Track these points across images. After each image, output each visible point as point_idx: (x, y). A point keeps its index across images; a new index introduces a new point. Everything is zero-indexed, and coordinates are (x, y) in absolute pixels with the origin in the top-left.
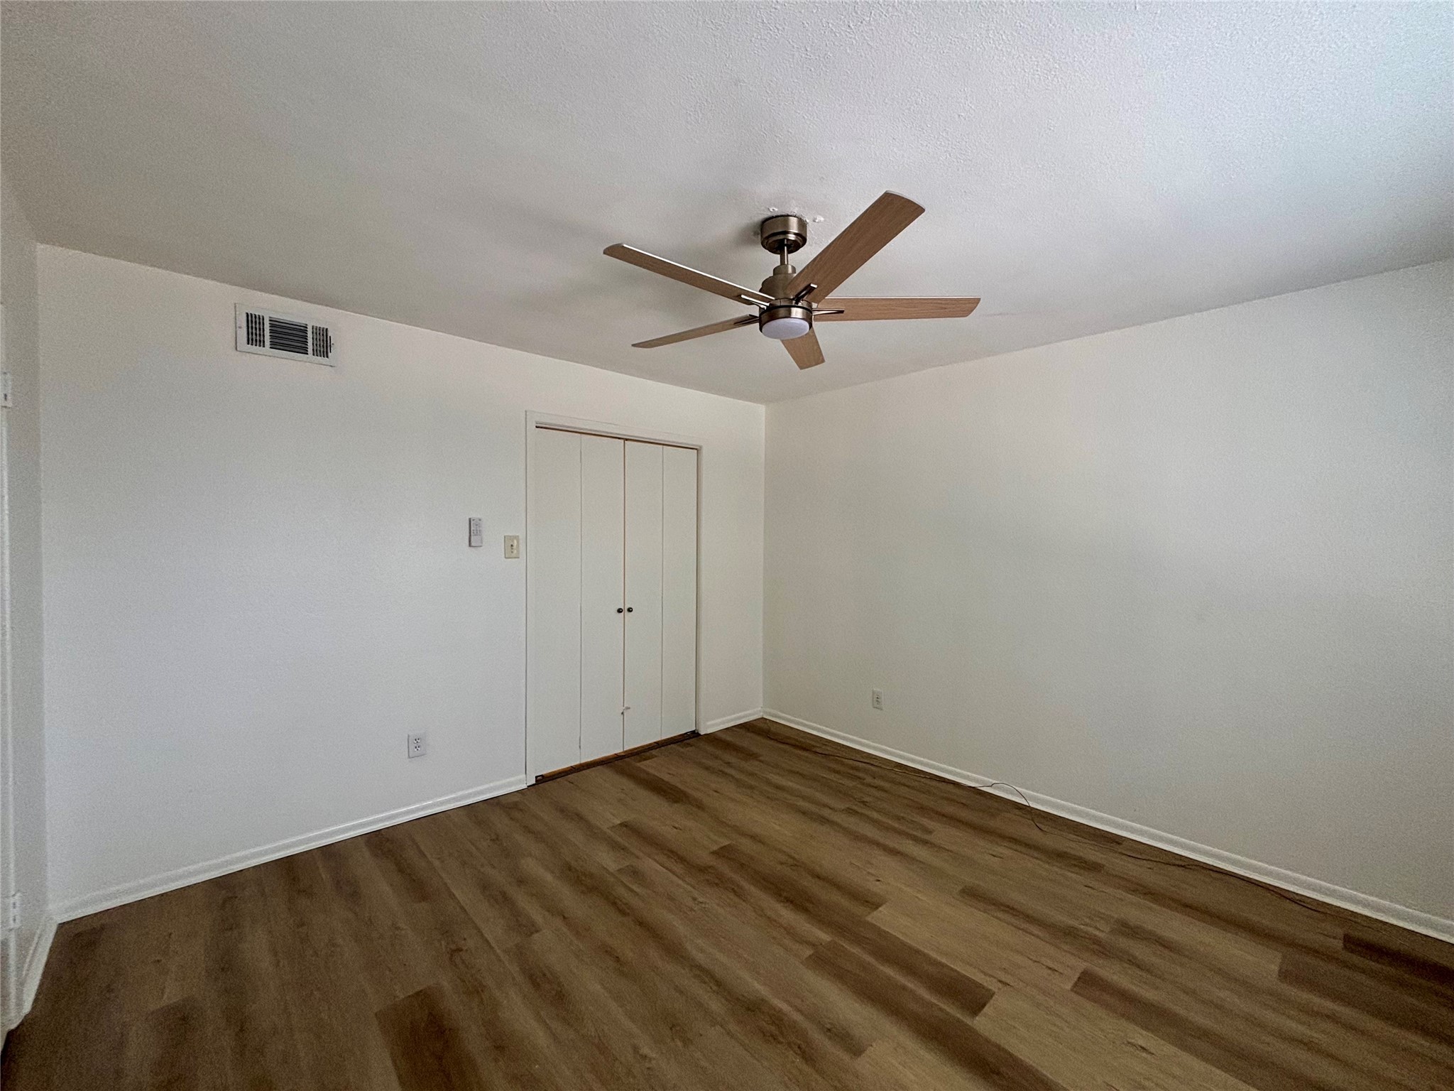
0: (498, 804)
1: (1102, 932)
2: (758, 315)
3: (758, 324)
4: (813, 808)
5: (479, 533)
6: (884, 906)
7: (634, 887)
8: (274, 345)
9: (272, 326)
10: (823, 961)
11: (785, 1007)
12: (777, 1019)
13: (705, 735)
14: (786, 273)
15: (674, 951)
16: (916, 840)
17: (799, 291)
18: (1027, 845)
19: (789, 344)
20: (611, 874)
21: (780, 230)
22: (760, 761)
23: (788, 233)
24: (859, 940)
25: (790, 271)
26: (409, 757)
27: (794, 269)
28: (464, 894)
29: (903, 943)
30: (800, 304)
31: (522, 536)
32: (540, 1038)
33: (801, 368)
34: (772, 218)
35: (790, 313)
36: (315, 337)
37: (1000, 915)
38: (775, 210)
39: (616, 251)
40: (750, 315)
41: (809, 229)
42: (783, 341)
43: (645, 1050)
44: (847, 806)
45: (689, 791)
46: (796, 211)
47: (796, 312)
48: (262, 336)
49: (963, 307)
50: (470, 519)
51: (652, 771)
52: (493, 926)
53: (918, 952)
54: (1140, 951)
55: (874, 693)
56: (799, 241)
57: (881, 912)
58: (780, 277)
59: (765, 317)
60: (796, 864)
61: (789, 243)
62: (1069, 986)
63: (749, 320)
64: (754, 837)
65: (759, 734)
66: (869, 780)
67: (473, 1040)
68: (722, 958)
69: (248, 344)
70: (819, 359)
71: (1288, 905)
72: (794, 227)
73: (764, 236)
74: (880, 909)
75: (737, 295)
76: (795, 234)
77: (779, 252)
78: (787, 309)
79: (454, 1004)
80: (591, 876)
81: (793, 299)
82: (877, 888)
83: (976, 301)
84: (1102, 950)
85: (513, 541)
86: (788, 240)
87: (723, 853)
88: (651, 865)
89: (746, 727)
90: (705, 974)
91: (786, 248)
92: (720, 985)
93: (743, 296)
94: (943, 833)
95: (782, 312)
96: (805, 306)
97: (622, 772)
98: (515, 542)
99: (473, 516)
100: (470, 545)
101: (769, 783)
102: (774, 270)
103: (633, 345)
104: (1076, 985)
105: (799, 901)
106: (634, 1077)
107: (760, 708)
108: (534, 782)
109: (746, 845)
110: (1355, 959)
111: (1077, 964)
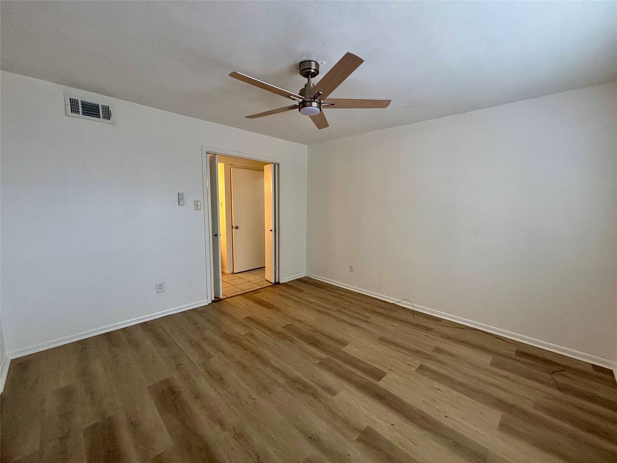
0: (196, 311)
1: (429, 351)
2: (298, 105)
3: (298, 109)
4: (324, 310)
5: (183, 199)
6: (349, 345)
7: (251, 340)
8: (84, 114)
9: (82, 104)
10: (323, 364)
11: (308, 381)
12: (304, 385)
13: (282, 283)
14: (310, 86)
15: (266, 362)
16: (363, 321)
17: (315, 95)
18: (407, 322)
19: (313, 118)
20: (242, 336)
21: (307, 67)
22: (304, 293)
23: (311, 69)
24: (338, 357)
25: (312, 86)
26: (157, 292)
27: (313, 84)
28: (182, 345)
29: (354, 358)
30: (315, 101)
31: (202, 201)
32: (213, 394)
33: (319, 128)
34: (304, 61)
35: (312, 104)
36: (103, 110)
37: (392, 347)
38: (305, 58)
39: (234, 75)
40: (295, 105)
41: (320, 67)
42: (310, 117)
43: (254, 397)
44: (337, 309)
45: (274, 304)
46: (314, 59)
47: (314, 104)
48: (78, 109)
49: (383, 104)
50: (179, 193)
51: (260, 297)
52: (194, 356)
53: (360, 360)
54: (441, 357)
55: (350, 265)
56: (316, 73)
57: (347, 347)
58: (308, 88)
59: (301, 105)
60: (316, 331)
61: (312, 73)
62: (414, 370)
63: (295, 107)
64: (300, 321)
65: (303, 282)
66: (347, 299)
67: (186, 395)
68: (285, 364)
69: (72, 112)
70: (327, 125)
71: (499, 340)
72: (313, 67)
73: (301, 69)
74: (347, 346)
75: (289, 96)
76: (314, 69)
77: (307, 77)
78: (311, 102)
79: (178, 382)
80: (234, 337)
81: (313, 98)
82: (346, 338)
83: (389, 101)
84: (428, 357)
85: (198, 203)
86: (311, 72)
87: (287, 327)
88: (258, 333)
89: (300, 280)
90: (277, 370)
91: (310, 75)
92: (283, 374)
93: (291, 96)
94: (374, 319)
95: (308, 104)
96: (318, 101)
97: (247, 298)
98: (199, 203)
99: (180, 192)
100: (179, 204)
101: (306, 300)
102: (305, 85)
103: (245, 117)
104: (417, 369)
105: (315, 343)
106: (249, 405)
107: (305, 273)
108: (211, 302)
109: (297, 324)
110: (519, 358)
111: (418, 362)
